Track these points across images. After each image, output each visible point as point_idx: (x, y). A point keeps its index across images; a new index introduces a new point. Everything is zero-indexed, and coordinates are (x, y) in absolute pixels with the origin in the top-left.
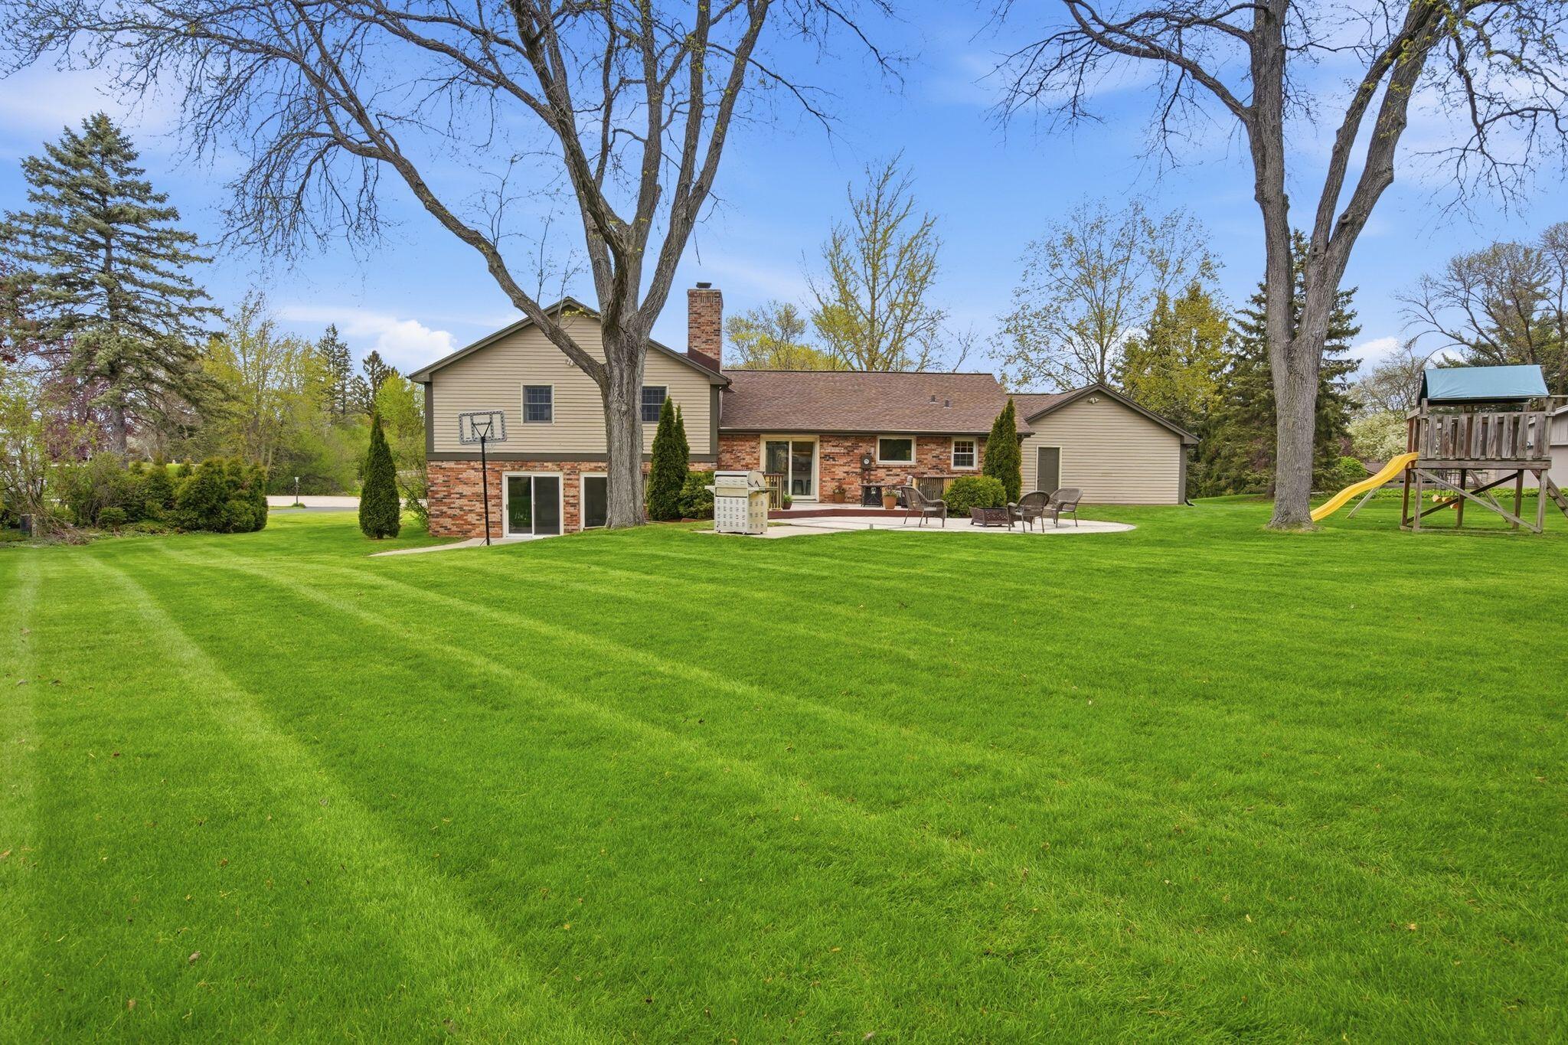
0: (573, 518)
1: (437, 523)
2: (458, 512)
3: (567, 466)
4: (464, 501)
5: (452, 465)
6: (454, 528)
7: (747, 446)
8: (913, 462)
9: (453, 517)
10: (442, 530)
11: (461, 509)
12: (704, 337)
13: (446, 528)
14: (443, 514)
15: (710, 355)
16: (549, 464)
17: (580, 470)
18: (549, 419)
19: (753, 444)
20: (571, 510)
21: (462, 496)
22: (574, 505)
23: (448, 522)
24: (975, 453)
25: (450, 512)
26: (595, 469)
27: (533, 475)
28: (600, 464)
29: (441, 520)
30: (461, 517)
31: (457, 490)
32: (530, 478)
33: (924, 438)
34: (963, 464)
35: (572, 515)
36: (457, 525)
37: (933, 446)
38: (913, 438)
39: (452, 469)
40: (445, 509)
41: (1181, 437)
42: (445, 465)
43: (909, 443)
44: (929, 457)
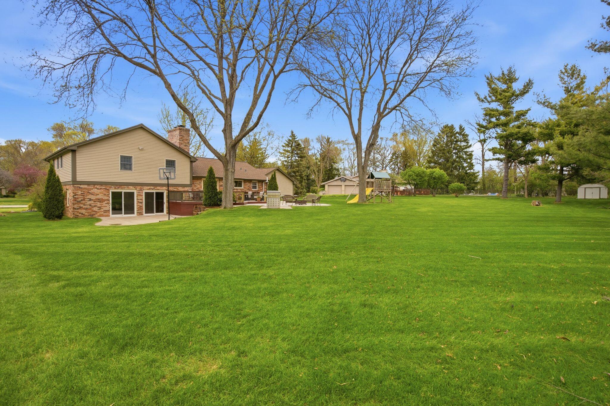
0: (140, 208)
1: (78, 212)
2: (88, 207)
3: (138, 188)
4: (92, 202)
5: (86, 186)
6: (87, 214)
7: (198, 182)
8: (242, 188)
9: (86, 209)
10: (80, 215)
11: (90, 205)
12: (185, 144)
13: (82, 214)
14: (80, 208)
15: (186, 150)
16: (131, 187)
17: (144, 189)
18: (130, 169)
19: (200, 181)
20: (140, 204)
21: (90, 200)
22: (141, 203)
23: (83, 211)
24: (257, 185)
25: (84, 207)
26: (149, 189)
27: (123, 191)
28: (152, 187)
29: (80, 211)
30: (90, 209)
31: (88, 197)
32: (122, 192)
33: (246, 181)
34: (254, 188)
35: (141, 207)
36: (88, 213)
37: (248, 183)
38: (243, 181)
39: (84, 188)
40: (82, 205)
41: (293, 182)
42: (82, 186)
43: (241, 182)
44: (247, 186)
